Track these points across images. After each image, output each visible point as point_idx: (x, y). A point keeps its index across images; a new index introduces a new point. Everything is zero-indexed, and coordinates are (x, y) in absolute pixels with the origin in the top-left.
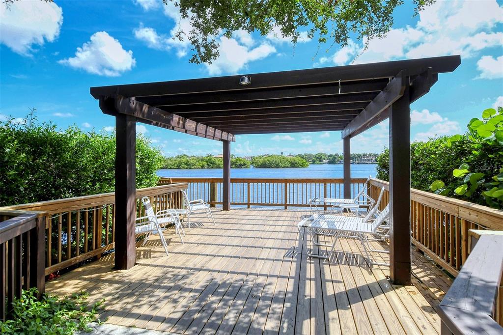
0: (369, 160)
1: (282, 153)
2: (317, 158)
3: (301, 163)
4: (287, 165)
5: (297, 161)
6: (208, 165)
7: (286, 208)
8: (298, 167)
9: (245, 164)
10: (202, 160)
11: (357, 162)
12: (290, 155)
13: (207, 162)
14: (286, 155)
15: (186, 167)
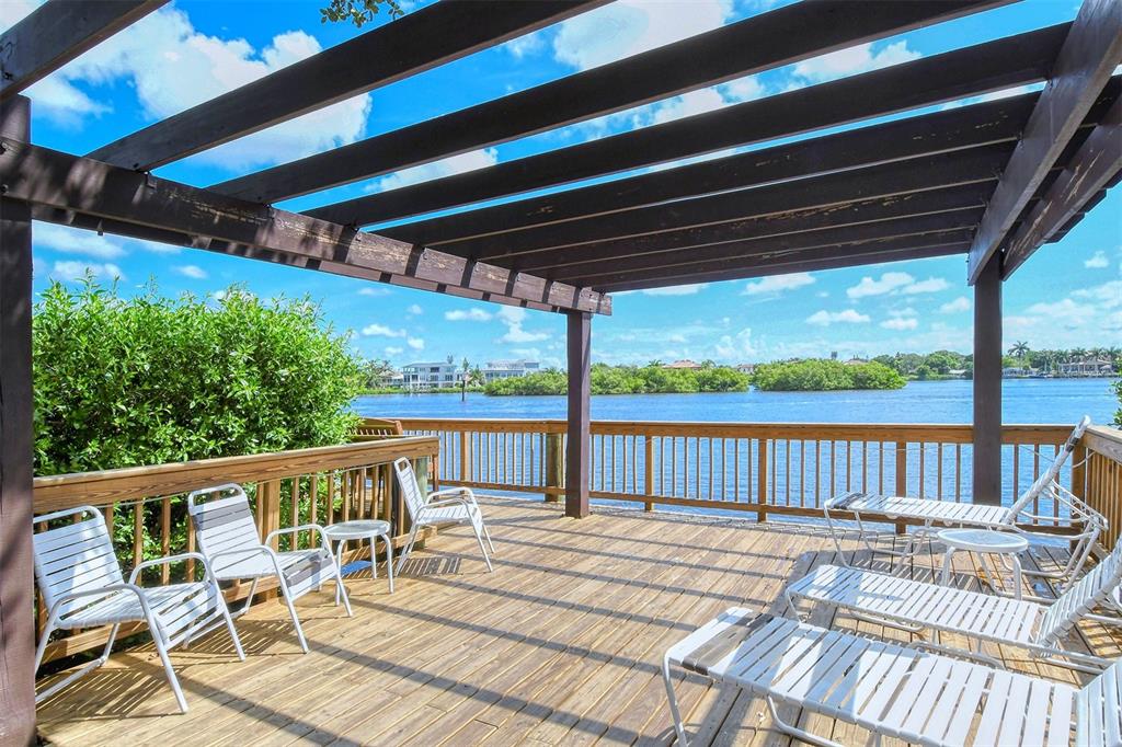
0: (1091, 368)
1: (834, 355)
2: (932, 365)
3: (883, 378)
4: (842, 385)
5: (872, 372)
6: (647, 385)
7: (761, 519)
8: (875, 388)
9: (734, 383)
10: (636, 374)
11: (1053, 372)
12: (858, 359)
13: (646, 378)
14: (844, 359)
15: (600, 390)
